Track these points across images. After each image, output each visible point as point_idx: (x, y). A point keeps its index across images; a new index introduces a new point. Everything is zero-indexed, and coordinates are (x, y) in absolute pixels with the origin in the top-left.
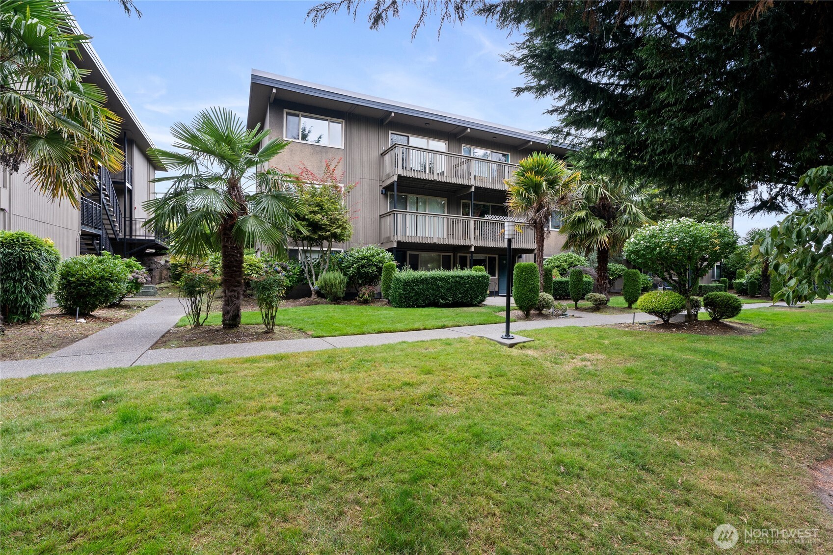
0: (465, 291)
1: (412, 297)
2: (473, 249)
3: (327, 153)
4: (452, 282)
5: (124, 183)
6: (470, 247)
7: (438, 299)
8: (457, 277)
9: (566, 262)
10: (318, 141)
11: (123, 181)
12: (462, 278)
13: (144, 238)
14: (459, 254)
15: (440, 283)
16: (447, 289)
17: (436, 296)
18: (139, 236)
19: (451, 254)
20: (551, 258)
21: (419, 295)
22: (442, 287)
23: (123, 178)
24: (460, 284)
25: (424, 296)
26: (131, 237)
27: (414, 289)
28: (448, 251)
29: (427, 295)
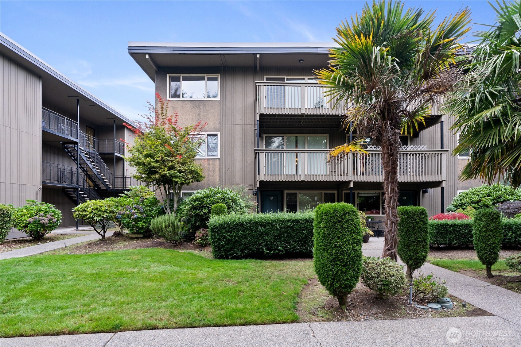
0: (303, 238)
1: (224, 246)
2: (352, 185)
3: (204, 106)
4: (281, 228)
5: (114, 153)
6: (349, 182)
7: (262, 249)
8: (289, 221)
9: (489, 195)
10: (191, 97)
11: (113, 152)
12: (296, 222)
13: (119, 189)
14: (344, 192)
15: (262, 229)
16: (275, 236)
17: (260, 244)
18: (117, 187)
19: (336, 192)
20: (466, 191)
21: (234, 243)
22: (267, 234)
23: (113, 150)
24: (293, 230)
25: (241, 245)
26: (123, 188)
27: (225, 237)
28: (332, 189)
29: (245, 244)
